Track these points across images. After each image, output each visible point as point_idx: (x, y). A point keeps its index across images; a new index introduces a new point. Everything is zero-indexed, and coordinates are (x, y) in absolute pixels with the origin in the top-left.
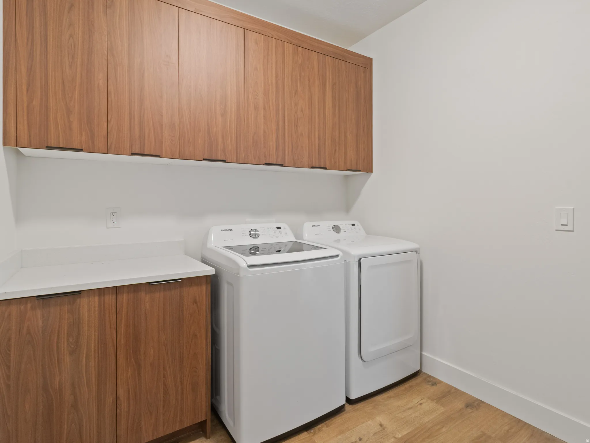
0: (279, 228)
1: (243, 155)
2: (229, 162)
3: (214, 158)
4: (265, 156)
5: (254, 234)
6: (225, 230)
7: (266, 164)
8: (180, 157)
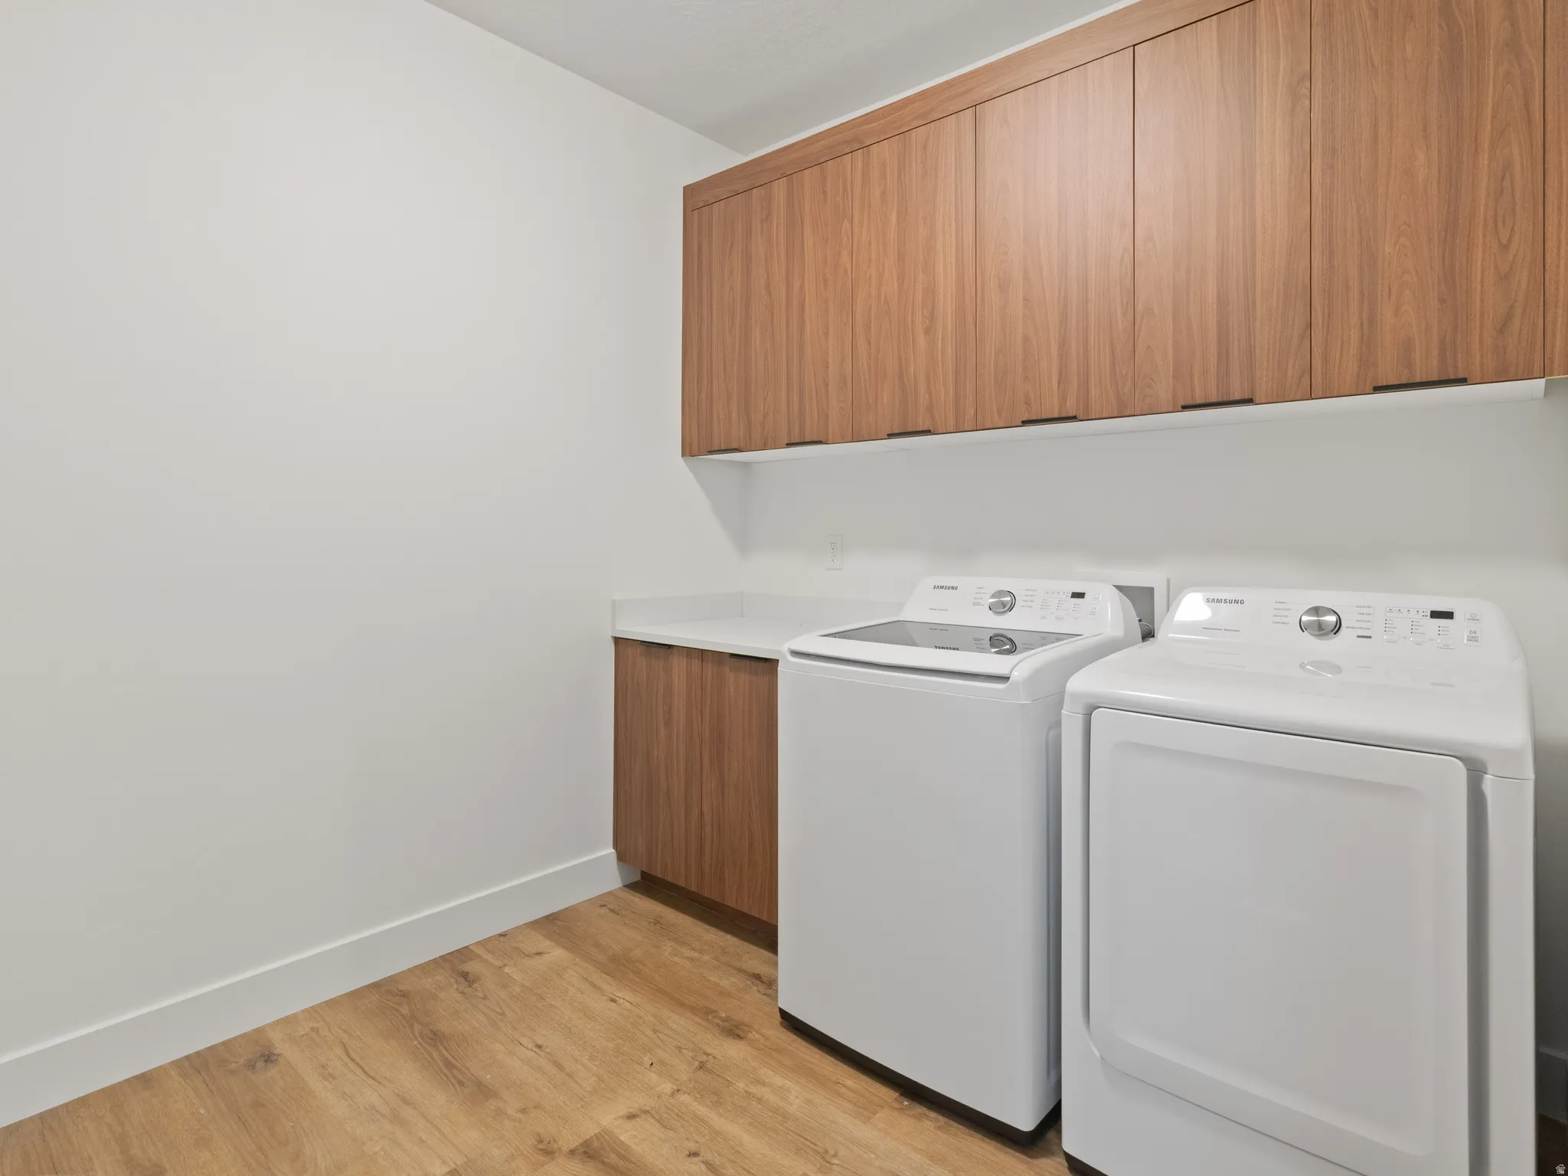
0: (1079, 595)
1: (972, 411)
2: (940, 431)
3: (910, 430)
4: (1028, 403)
5: (1004, 604)
6: (942, 587)
7: (1025, 423)
8: (856, 438)
